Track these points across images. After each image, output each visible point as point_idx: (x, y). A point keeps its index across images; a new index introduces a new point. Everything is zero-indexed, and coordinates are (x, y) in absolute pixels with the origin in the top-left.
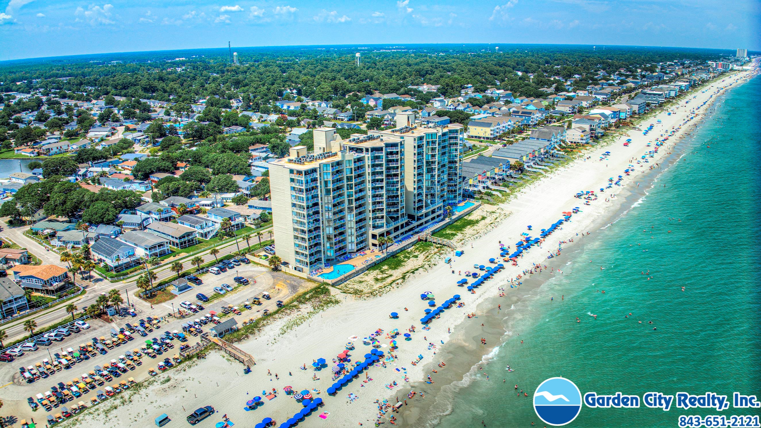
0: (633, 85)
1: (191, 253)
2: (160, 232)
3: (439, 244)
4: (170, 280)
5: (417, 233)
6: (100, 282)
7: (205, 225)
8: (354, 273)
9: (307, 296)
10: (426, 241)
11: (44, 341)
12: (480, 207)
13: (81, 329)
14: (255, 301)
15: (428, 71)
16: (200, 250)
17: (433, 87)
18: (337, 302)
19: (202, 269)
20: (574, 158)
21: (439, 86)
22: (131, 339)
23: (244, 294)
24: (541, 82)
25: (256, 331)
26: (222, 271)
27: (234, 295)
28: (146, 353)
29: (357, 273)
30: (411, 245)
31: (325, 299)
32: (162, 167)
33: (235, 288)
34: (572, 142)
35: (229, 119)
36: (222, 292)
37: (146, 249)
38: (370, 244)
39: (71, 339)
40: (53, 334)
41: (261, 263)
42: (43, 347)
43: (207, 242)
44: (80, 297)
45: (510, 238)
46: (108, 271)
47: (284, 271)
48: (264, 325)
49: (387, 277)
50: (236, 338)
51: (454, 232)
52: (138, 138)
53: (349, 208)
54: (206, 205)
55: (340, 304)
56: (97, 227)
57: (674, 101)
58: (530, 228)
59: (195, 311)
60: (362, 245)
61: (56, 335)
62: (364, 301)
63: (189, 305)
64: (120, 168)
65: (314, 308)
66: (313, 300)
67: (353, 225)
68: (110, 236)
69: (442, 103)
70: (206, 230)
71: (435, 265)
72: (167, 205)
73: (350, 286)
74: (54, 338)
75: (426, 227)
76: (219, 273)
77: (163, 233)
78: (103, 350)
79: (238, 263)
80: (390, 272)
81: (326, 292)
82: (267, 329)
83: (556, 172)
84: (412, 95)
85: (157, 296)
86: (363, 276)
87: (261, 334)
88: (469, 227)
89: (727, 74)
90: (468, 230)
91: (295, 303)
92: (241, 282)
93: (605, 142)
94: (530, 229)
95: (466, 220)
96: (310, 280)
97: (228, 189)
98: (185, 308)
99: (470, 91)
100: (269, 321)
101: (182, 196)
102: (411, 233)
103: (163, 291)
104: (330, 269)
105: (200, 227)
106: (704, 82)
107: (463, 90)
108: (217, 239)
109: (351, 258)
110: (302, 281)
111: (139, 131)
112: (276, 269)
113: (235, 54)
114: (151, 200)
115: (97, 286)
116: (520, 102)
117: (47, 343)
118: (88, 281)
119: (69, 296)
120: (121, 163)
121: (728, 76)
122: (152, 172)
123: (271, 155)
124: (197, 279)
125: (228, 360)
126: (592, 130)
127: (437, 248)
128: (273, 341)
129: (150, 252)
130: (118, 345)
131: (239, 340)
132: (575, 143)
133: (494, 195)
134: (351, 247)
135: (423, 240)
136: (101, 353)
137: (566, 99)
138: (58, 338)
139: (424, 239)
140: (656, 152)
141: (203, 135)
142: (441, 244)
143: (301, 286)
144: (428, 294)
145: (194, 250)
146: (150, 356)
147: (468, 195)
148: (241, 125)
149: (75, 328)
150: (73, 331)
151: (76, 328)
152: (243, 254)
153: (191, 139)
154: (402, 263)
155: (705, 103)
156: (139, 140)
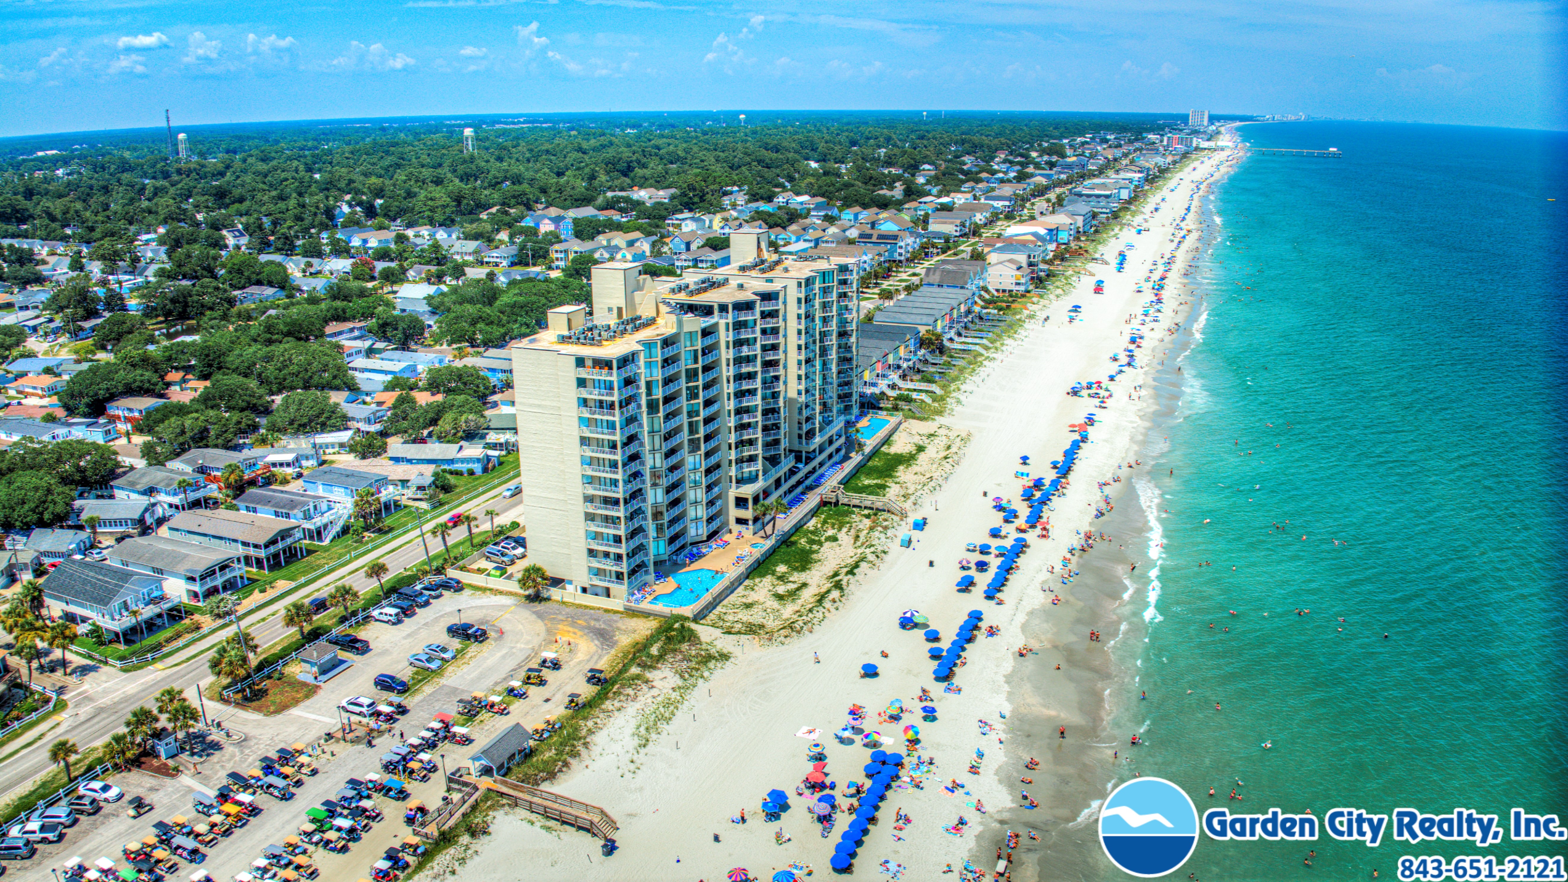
0: (1043, 181)
1: (303, 580)
2: (205, 535)
3: (866, 508)
4: (284, 649)
5: (810, 488)
6: (92, 674)
7: (312, 510)
8: (727, 588)
9: (654, 650)
10: (836, 504)
11: (19, 848)
12: (902, 427)
13: (102, 804)
14: (529, 678)
15: (631, 162)
16: (319, 572)
17: (661, 193)
18: (724, 657)
19: (354, 614)
20: (1020, 320)
21: (673, 191)
22: (254, 811)
23: (490, 662)
24: (871, 178)
25: (580, 748)
26: (406, 615)
27: (465, 668)
28: (317, 844)
29: (731, 589)
30: (809, 516)
31: (693, 653)
32: (137, 384)
33: (458, 652)
34: (997, 291)
35: (240, 272)
36: (433, 666)
37: (192, 579)
38: (732, 521)
39: (86, 833)
40: (34, 825)
41: (490, 586)
42: (18, 863)
43: (326, 549)
44: (56, 718)
45: (999, 485)
46: (101, 643)
47: (559, 598)
48: (591, 732)
49: (798, 589)
50: (543, 771)
51: (879, 481)
52: (31, 323)
53: (691, 441)
54: (281, 465)
55: (732, 660)
56: (28, 536)
57: (1133, 208)
58: (1025, 460)
59: (390, 718)
60: (714, 525)
61: (43, 828)
62: (781, 648)
63: (369, 706)
64: (12, 393)
65: (682, 677)
66: (668, 656)
67: (699, 476)
68: (68, 555)
69: (700, 224)
70: (319, 521)
71: (885, 552)
72: (189, 469)
73: (730, 618)
74: (39, 836)
75: (822, 475)
76: (399, 622)
77: (215, 537)
78: (195, 852)
79: (438, 592)
80: (798, 577)
81: (689, 636)
82: (599, 739)
83: (1004, 348)
84: (621, 210)
85: (270, 692)
86: (746, 593)
87: (593, 754)
88: (901, 468)
89: (1193, 156)
90: (902, 473)
91: (634, 670)
92: (468, 637)
93: (1058, 287)
94: (1025, 463)
95: (888, 454)
96: (632, 613)
97: (323, 425)
98: (360, 714)
99: (741, 199)
100: (598, 721)
101: (216, 446)
102: (800, 489)
103: (279, 679)
104: (668, 585)
105: (301, 515)
106: (1163, 171)
107: (725, 198)
108: (349, 539)
109: (701, 556)
110: (616, 617)
111: (21, 308)
112: (536, 598)
113: (182, 136)
114: (141, 464)
115: (89, 684)
116: (852, 217)
117: (24, 851)
118: (59, 673)
119: (27, 720)
120: (11, 382)
121: (1197, 159)
122: (112, 397)
123: (380, 345)
124: (356, 640)
125: (548, 829)
126: (1030, 265)
127: (868, 516)
128: (632, 767)
129: (202, 585)
130: (227, 833)
131: (552, 776)
132: (1004, 291)
133: (915, 400)
134: (696, 531)
135: (830, 503)
136: (191, 861)
137: (938, 210)
138: (51, 836)
139: (834, 500)
140: (1159, 301)
141: (189, 310)
142: (872, 509)
143: (618, 629)
144: (912, 615)
145: (305, 573)
146: (333, 849)
147: (870, 404)
148: (271, 284)
149: (86, 801)
150: (82, 812)
151: (92, 803)
152: (439, 571)
153: (161, 319)
154: (814, 556)
155: (1188, 209)
156: (35, 329)
